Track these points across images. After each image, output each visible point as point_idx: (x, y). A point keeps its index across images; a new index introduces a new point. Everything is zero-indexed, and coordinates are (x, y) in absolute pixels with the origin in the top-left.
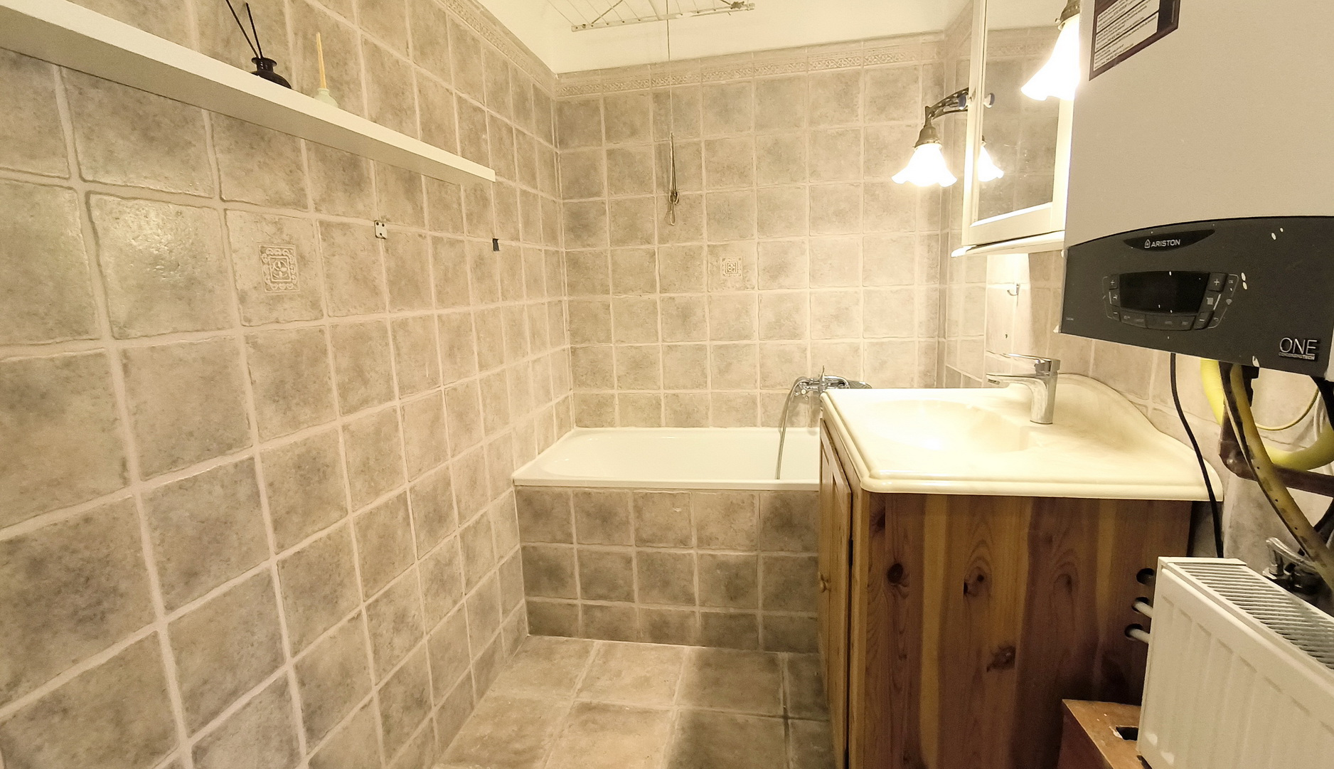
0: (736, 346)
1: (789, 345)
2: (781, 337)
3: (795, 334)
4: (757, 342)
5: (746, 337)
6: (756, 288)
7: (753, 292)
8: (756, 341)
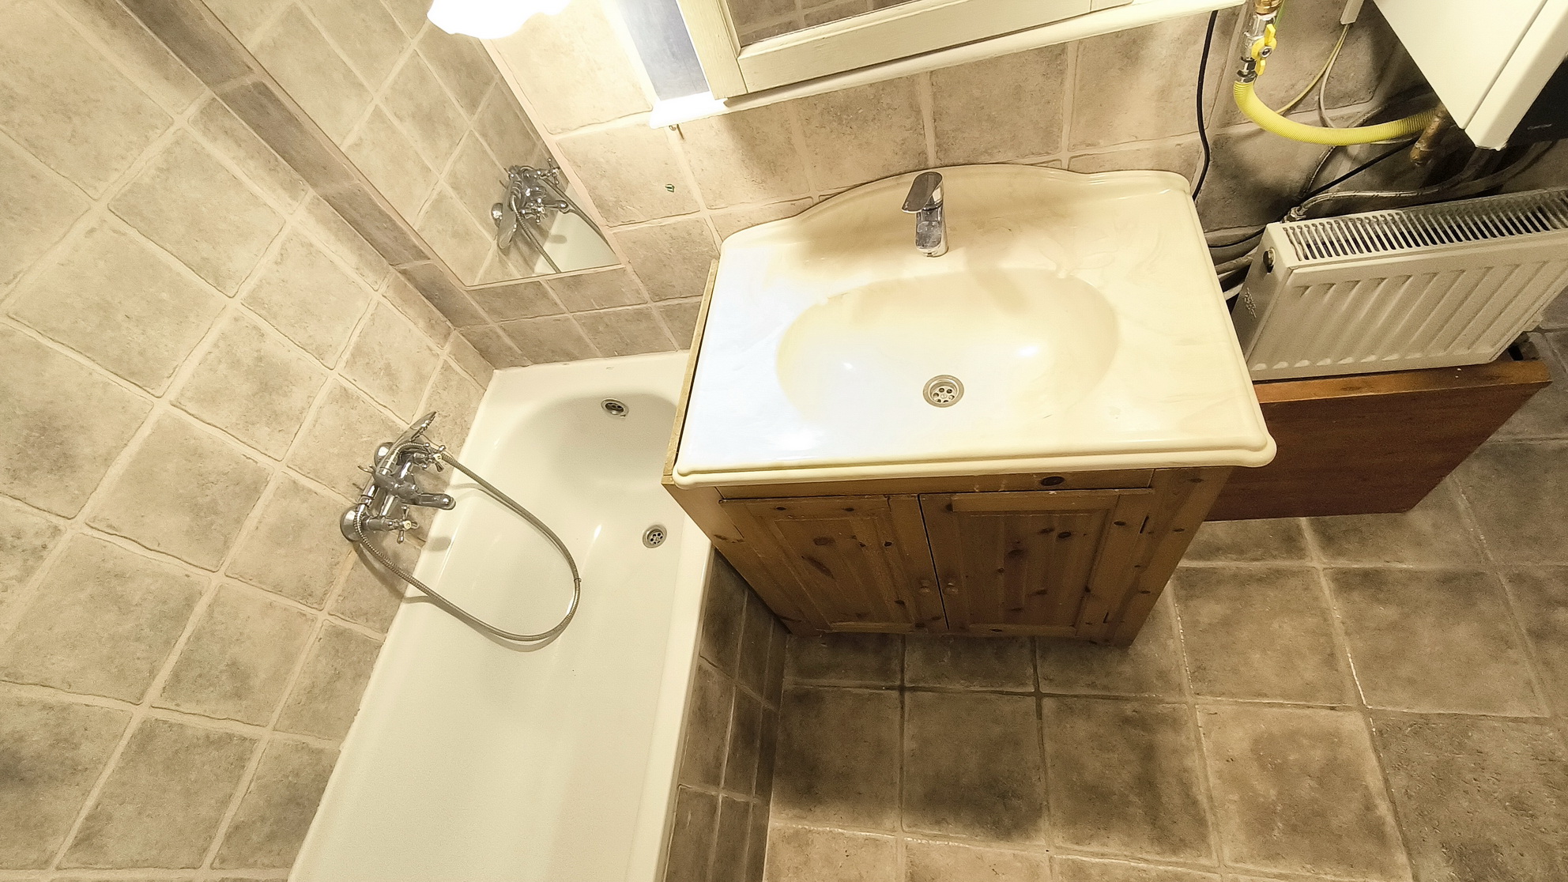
0: (197, 637)
1: (263, 511)
2: (238, 522)
3: (250, 488)
4: (217, 580)
5: (189, 603)
6: (61, 522)
7: (67, 536)
8: (211, 583)
